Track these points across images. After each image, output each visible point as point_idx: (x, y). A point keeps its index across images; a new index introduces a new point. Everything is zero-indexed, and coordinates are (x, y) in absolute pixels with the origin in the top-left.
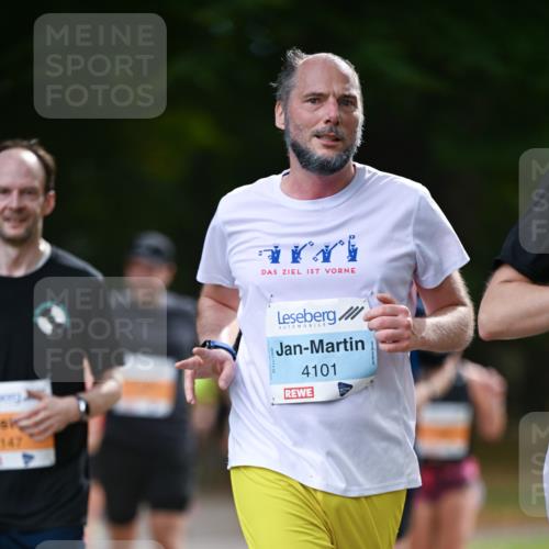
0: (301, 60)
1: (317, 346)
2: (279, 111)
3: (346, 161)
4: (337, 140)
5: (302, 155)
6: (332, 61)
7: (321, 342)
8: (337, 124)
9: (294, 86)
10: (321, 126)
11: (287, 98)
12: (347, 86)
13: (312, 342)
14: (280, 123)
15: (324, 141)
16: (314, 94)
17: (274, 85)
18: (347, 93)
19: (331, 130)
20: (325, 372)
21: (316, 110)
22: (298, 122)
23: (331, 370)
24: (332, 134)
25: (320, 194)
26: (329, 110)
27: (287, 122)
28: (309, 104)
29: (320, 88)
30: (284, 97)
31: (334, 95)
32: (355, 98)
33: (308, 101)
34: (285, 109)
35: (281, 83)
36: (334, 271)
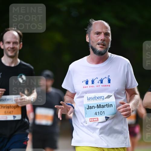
0: (94, 22)
1: (99, 106)
2: (87, 37)
3: (106, 52)
4: (104, 45)
5: (94, 50)
6: (103, 23)
7: (100, 105)
8: (104, 41)
9: (92, 30)
10: (100, 41)
11: (90, 33)
12: (107, 30)
13: (97, 105)
14: (87, 40)
15: (100, 46)
16: (98, 32)
17: (86, 29)
18: (107, 32)
20: (101, 114)
21: (98, 36)
22: (93, 40)
23: (103, 113)
24: (103, 44)
25: (98, 62)
26: (102, 37)
27: (90, 40)
28: (96, 35)
29: (99, 30)
30: (89, 33)
31: (103, 32)
32: (109, 33)
33: (96, 34)
34: (89, 36)
35: (88, 29)
36: (104, 86)
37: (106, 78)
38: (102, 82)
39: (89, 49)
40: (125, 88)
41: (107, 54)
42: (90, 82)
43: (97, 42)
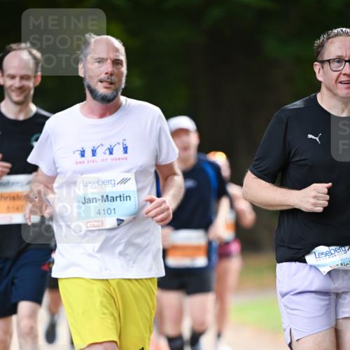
0: (93, 39)
1: (107, 198)
2: (80, 66)
3: (115, 97)
4: (111, 84)
5: (93, 92)
6: (110, 40)
7: (107, 196)
8: (112, 75)
10: (103, 76)
12: (118, 54)
13: (103, 196)
15: (105, 84)
17: (79, 52)
18: (117, 58)
19: (108, 78)
20: (109, 212)
23: (113, 211)
24: (109, 80)
25: (102, 116)
26: (108, 67)
27: (85, 73)
28: (97, 64)
30: (84, 59)
31: (110, 59)
32: (122, 61)
35: (82, 52)
36: (116, 159)
37: (119, 143)
38: (111, 153)
39: (84, 90)
40: (154, 162)
41: (119, 99)
42: (88, 153)
43: (99, 78)
